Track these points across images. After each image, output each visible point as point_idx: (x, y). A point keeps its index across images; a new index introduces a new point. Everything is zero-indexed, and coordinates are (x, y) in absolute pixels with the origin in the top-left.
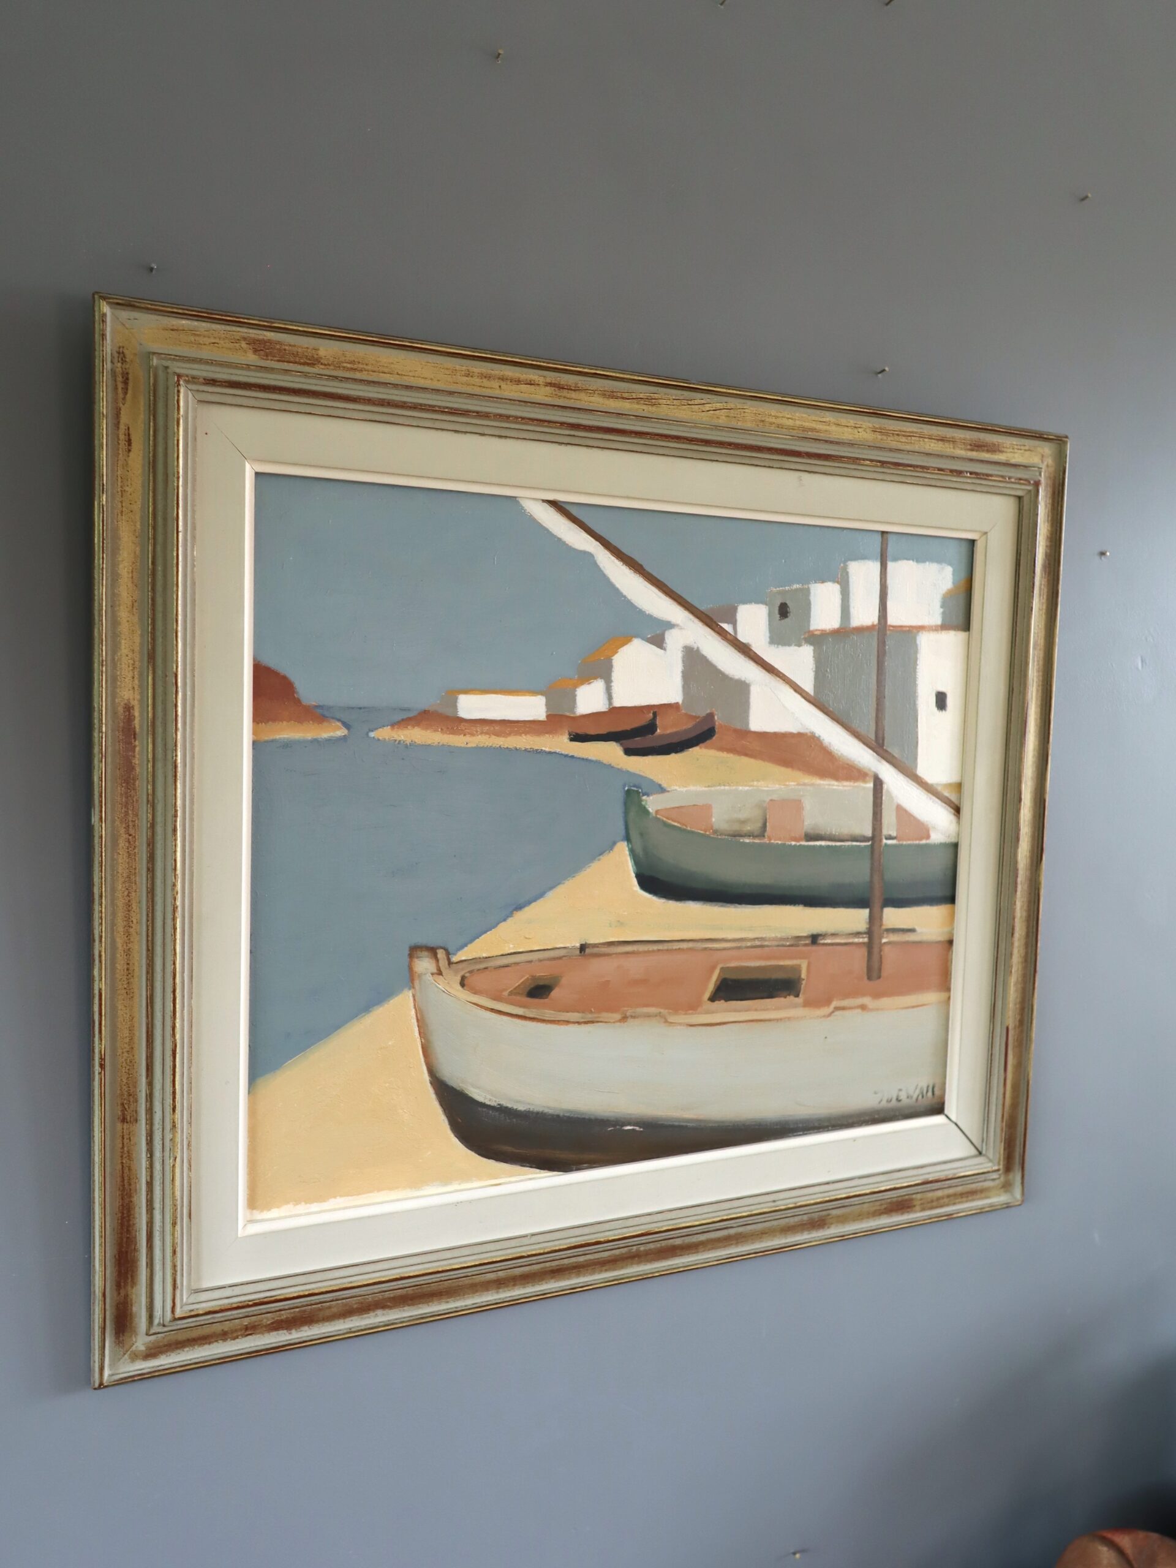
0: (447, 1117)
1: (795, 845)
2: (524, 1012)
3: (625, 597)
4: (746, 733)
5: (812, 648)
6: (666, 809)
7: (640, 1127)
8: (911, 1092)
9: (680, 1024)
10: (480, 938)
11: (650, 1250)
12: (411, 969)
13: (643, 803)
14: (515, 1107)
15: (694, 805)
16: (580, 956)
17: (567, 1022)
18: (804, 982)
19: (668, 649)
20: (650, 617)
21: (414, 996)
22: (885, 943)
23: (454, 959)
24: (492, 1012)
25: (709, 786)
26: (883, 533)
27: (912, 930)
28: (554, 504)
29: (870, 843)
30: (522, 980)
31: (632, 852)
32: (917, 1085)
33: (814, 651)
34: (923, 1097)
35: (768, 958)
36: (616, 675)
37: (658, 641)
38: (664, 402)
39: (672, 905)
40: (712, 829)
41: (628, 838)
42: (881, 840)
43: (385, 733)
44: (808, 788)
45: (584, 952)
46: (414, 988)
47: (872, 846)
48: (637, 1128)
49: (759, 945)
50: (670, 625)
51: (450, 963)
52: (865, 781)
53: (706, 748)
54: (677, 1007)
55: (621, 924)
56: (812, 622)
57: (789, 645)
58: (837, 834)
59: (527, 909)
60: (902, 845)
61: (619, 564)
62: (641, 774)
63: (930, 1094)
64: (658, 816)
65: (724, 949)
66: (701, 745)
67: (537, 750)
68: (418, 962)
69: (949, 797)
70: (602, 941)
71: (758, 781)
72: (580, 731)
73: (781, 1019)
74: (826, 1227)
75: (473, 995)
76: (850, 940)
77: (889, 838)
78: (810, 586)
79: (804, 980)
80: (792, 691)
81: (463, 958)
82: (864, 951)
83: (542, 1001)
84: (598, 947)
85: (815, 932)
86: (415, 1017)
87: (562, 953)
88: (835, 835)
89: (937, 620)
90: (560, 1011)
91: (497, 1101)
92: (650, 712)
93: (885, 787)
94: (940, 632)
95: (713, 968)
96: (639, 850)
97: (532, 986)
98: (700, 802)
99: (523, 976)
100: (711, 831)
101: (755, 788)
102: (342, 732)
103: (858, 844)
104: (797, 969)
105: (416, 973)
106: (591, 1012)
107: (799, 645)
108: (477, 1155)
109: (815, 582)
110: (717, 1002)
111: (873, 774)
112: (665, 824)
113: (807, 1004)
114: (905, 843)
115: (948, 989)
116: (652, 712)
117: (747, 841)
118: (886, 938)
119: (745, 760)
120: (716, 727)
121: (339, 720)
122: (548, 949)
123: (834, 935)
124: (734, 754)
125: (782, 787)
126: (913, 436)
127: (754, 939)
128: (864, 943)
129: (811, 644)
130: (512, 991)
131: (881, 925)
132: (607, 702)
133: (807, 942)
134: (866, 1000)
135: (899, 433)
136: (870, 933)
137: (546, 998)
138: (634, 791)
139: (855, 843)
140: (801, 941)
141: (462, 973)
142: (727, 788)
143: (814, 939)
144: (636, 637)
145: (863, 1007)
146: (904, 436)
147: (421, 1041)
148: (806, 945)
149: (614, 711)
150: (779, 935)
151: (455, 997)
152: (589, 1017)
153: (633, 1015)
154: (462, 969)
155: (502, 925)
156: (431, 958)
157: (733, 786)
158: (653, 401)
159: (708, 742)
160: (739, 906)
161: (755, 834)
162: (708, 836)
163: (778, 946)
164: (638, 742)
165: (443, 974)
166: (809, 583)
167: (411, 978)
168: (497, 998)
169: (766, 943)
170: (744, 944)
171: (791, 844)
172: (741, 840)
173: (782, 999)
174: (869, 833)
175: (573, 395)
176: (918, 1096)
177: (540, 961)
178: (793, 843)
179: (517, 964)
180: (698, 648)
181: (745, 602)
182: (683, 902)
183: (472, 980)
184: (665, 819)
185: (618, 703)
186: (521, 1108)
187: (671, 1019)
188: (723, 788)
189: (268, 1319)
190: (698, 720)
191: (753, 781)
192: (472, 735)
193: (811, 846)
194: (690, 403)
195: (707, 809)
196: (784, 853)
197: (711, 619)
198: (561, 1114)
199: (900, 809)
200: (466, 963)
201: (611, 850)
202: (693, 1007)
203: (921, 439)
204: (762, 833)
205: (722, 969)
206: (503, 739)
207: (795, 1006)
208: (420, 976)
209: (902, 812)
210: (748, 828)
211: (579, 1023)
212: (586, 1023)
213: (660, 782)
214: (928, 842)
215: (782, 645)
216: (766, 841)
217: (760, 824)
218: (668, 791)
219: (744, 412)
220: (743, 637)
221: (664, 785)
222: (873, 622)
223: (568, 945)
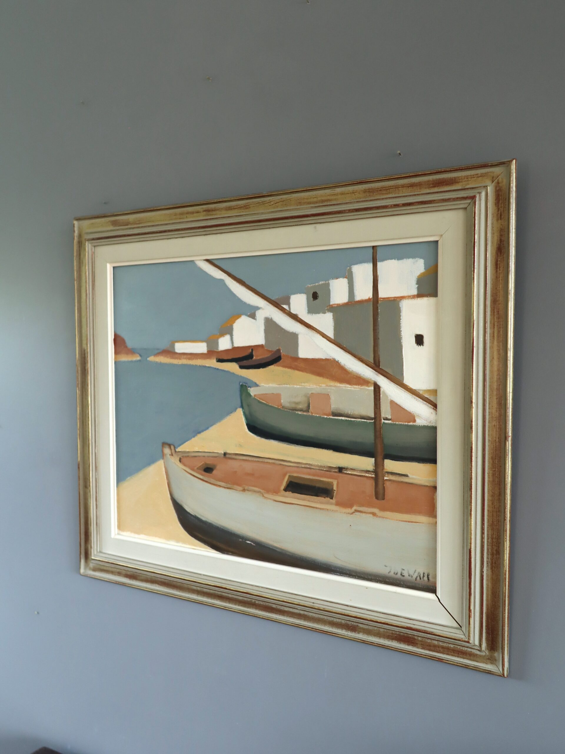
0: (177, 515)
1: (326, 418)
2: (203, 478)
3: (238, 297)
4: (297, 359)
5: (332, 314)
6: (259, 395)
7: (254, 544)
8: (411, 573)
9: (270, 499)
10: (186, 443)
11: (261, 604)
12: (163, 451)
13: (249, 391)
14: (201, 518)
15: (272, 393)
16: (223, 458)
17: (220, 486)
18: (335, 492)
19: (257, 319)
20: (249, 305)
21: (164, 463)
22: (386, 480)
23: (177, 450)
24: (191, 475)
25: (279, 385)
26: (373, 247)
27: (406, 476)
28: (208, 261)
29: (373, 421)
30: (202, 464)
31: (244, 413)
32: (416, 570)
33: (333, 316)
34: (420, 579)
35: (314, 475)
36: (235, 333)
37: (253, 316)
38: (252, 206)
39: (263, 440)
40: (282, 406)
41: (242, 407)
42: (380, 420)
43: (152, 359)
44: (333, 388)
45: (226, 456)
46: (164, 459)
47: (375, 423)
48: (252, 544)
49: (309, 467)
50: (258, 308)
51: (175, 451)
52: (368, 386)
53: (277, 366)
54: (268, 491)
55: (240, 446)
56: (331, 300)
57: (319, 313)
58: (352, 414)
59: (202, 434)
60: (395, 424)
61: (234, 282)
62: (248, 377)
63: (426, 578)
64: (256, 398)
65: (290, 466)
66: (275, 364)
67: (204, 366)
68: (165, 449)
69: (429, 398)
70: (233, 452)
71: (304, 383)
72: (221, 358)
73: (323, 509)
74: (357, 632)
75: (184, 466)
76: (364, 474)
77: (387, 419)
78: (329, 281)
79: (335, 491)
80: (321, 337)
81: (180, 450)
82: (373, 482)
83: (209, 474)
84: (231, 455)
85: (341, 466)
86: (165, 471)
87: (217, 455)
88: (350, 414)
89: (415, 292)
90: (217, 480)
91: (195, 513)
92: (250, 349)
93: (382, 390)
94: (416, 299)
95: (285, 475)
96: (247, 413)
97: (206, 467)
98: (275, 392)
99: (202, 462)
100: (281, 407)
101: (303, 386)
102: (139, 358)
103: (365, 421)
104: (331, 484)
105: (164, 453)
106: (230, 484)
107: (324, 313)
108: (188, 535)
109: (333, 279)
110: (287, 492)
111: (373, 382)
112: (259, 402)
113: (338, 504)
114: (397, 423)
115: (435, 517)
116: (251, 349)
117: (300, 413)
118: (387, 477)
119: (297, 372)
120: (282, 356)
121: (138, 353)
122: (211, 452)
123: (352, 469)
124: (291, 369)
125: (318, 387)
126: (391, 189)
127: (306, 464)
128: (372, 477)
129: (331, 312)
130: (198, 467)
131: (383, 468)
132: (231, 345)
133: (336, 471)
134: (376, 510)
135: (381, 189)
136: (375, 472)
137: (211, 474)
138: (244, 385)
139: (363, 420)
140: (332, 469)
141: (180, 457)
142: (288, 386)
143: (341, 470)
144: (243, 314)
145: (374, 514)
146: (384, 190)
147: (167, 481)
148: (335, 472)
149: (235, 349)
150: (319, 464)
151: (178, 465)
152: (229, 486)
153: (248, 489)
154: (180, 455)
155: (193, 439)
156: (169, 448)
157: (291, 385)
158: (247, 206)
159: (278, 363)
160: (297, 446)
161: (304, 410)
162: (279, 409)
163: (319, 470)
164: (245, 363)
165: (173, 456)
166: (329, 280)
167: (163, 456)
168: (193, 469)
169: (312, 467)
170: (300, 465)
171: (324, 417)
172: (297, 413)
173: (323, 498)
174: (373, 415)
175: (214, 213)
176: (417, 577)
177: (208, 457)
178: (325, 417)
179: (199, 456)
180: (271, 318)
181: (294, 294)
182: (269, 440)
183: (184, 460)
184: (258, 399)
185: (236, 345)
186: (204, 519)
187: (266, 495)
188: (286, 386)
189: (124, 572)
190: (273, 353)
191: (302, 383)
192: (180, 359)
193: (336, 419)
194: (264, 203)
195: (278, 396)
196: (320, 421)
197: (278, 304)
198: (219, 527)
199: (392, 403)
200: (181, 453)
201: (235, 411)
202: (276, 492)
203: (397, 189)
204: (308, 410)
205: (289, 476)
206: (190, 361)
207: (331, 504)
208: (166, 455)
209: (393, 404)
210: (300, 407)
211: (225, 488)
212: (228, 488)
213: (256, 382)
214: (414, 424)
215: (315, 314)
216: (310, 414)
217: (306, 405)
218: (260, 386)
219: (291, 201)
220: (293, 311)
221: (258, 383)
222: (369, 297)
223: (219, 452)
